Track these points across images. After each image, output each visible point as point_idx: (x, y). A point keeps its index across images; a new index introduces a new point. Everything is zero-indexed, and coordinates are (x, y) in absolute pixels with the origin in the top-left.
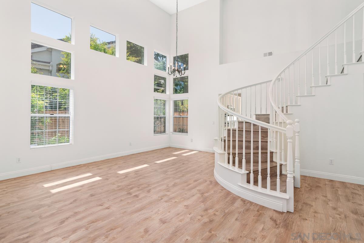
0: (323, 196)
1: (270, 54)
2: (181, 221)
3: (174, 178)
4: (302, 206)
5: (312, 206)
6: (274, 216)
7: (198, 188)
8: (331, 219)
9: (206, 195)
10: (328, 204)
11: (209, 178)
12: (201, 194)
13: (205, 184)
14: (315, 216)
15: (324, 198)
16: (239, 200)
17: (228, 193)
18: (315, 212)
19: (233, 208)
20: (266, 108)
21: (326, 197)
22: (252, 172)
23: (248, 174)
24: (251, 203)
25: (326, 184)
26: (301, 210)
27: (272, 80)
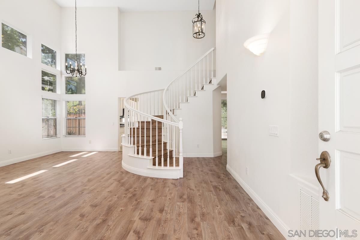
0: (196, 166)
1: (160, 69)
2: (110, 201)
3: (85, 176)
4: (187, 173)
5: (191, 172)
6: (173, 182)
7: (113, 178)
8: (201, 176)
9: (122, 181)
10: (198, 169)
11: (119, 170)
12: (118, 181)
13: (118, 174)
14: (194, 177)
15: (196, 167)
16: (149, 179)
17: (139, 177)
18: (194, 175)
19: (146, 184)
20: (158, 111)
21: (197, 166)
22: (157, 156)
23: (153, 159)
24: (157, 179)
25: (196, 160)
26: (187, 175)
27: (164, 89)
